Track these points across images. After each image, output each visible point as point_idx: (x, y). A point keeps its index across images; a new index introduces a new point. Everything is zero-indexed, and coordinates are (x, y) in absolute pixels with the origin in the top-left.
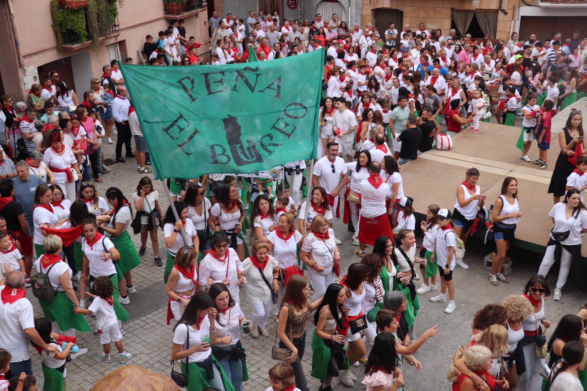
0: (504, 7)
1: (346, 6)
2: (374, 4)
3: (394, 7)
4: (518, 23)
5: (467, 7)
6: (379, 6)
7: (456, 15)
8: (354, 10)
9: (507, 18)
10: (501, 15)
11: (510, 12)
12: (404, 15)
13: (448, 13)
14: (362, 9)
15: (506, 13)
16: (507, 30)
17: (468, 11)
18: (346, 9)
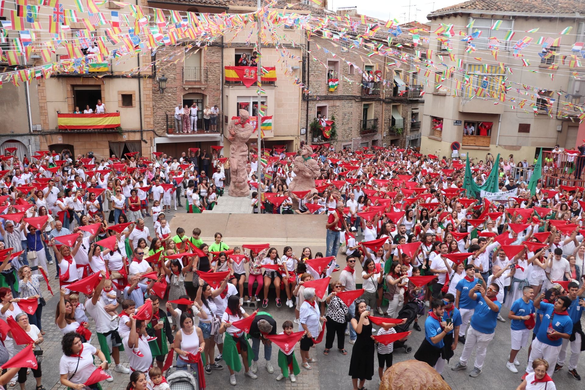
0: (144, 139)
1: (26, 145)
2: (50, 142)
3: (66, 143)
4: (155, 148)
5: (119, 140)
6: (54, 143)
7: (112, 145)
8: (34, 147)
9: (147, 145)
10: (143, 143)
11: (149, 141)
12: (74, 148)
13: (107, 144)
14: (40, 146)
15: (146, 142)
16: (149, 153)
17: (121, 142)
18: (27, 147)
